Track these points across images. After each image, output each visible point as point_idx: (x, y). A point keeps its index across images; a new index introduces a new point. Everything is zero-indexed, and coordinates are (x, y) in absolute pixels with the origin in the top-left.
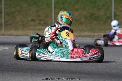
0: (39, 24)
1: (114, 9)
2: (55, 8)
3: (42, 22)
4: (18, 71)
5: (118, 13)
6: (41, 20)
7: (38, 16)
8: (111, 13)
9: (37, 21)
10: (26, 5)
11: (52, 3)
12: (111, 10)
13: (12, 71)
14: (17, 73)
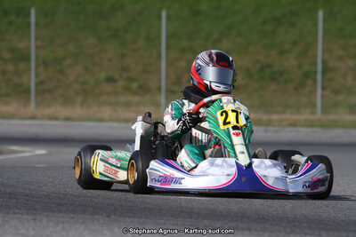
0: (127, 89)
1: (324, 52)
2: (168, 47)
3: (135, 85)
4: (74, 212)
5: (332, 64)
6: (131, 80)
7: (125, 69)
8: (315, 64)
9: (121, 83)
10: (91, 40)
11: (159, 36)
12: (316, 56)
13: (60, 211)
14: (72, 215)
